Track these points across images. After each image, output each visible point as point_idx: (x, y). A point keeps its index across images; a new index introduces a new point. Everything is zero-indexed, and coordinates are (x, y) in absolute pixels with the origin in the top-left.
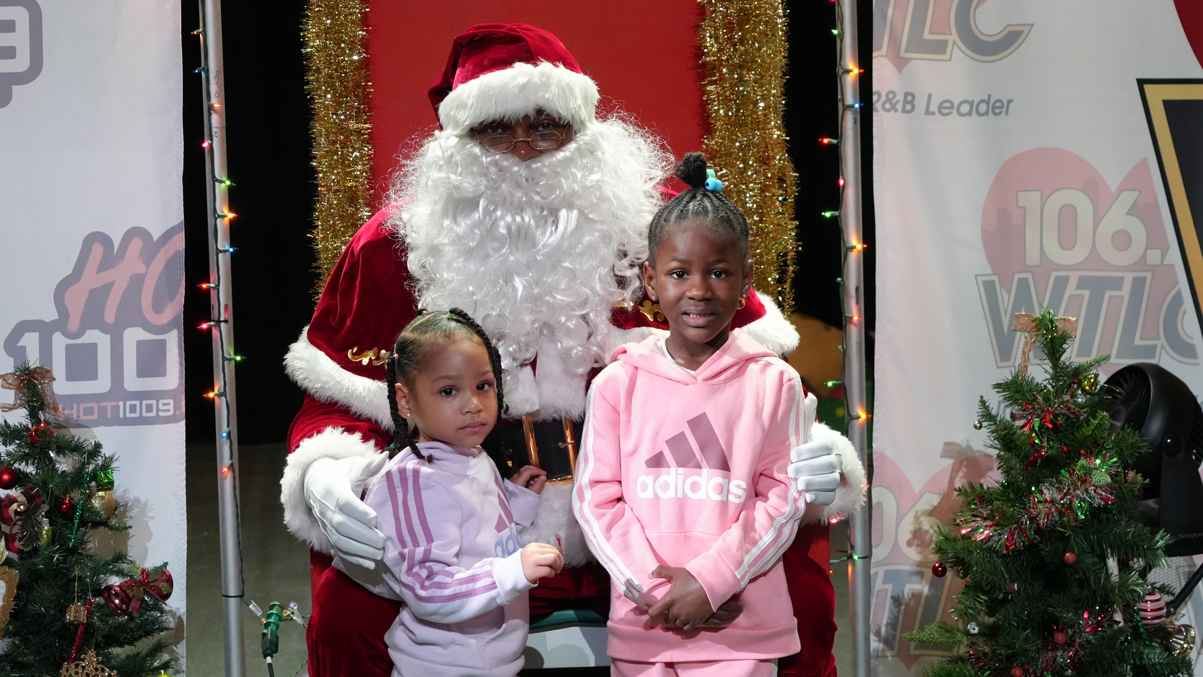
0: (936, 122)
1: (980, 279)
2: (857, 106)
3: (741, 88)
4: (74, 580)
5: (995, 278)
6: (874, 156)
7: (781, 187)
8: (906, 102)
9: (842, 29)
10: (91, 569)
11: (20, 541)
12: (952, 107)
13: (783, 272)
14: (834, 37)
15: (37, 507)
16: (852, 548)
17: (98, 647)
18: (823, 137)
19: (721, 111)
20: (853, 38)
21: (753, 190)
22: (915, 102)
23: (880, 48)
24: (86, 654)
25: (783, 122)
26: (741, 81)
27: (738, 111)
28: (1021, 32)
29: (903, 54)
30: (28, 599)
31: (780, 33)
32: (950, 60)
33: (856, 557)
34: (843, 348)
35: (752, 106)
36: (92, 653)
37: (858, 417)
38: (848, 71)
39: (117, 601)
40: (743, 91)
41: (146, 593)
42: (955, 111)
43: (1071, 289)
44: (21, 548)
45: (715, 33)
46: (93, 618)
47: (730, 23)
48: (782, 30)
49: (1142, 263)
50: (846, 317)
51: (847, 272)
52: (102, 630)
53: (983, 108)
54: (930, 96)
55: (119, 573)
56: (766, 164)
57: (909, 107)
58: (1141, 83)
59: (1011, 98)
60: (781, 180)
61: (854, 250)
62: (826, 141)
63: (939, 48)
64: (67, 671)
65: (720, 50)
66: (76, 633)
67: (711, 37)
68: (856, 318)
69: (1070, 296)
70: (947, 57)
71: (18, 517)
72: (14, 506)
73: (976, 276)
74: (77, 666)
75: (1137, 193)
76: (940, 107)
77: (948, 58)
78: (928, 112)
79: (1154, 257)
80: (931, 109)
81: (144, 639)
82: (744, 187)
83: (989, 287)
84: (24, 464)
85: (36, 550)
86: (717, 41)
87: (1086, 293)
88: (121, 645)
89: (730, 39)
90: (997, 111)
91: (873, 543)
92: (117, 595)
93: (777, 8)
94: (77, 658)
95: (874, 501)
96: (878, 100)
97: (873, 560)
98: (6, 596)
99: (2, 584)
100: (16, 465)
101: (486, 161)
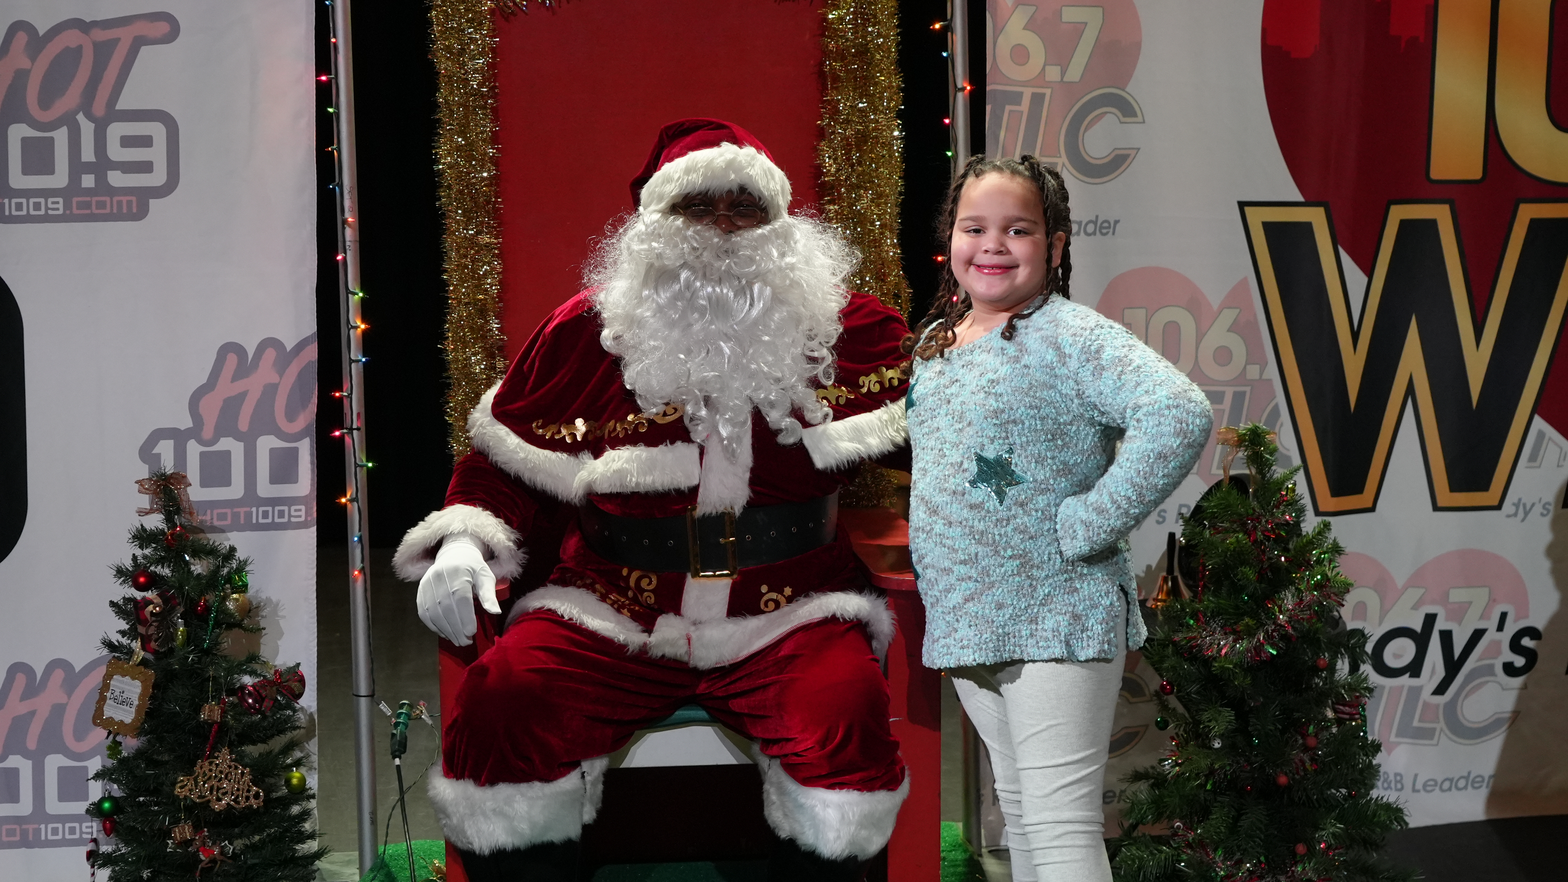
3: (858, 207)
4: (208, 680)
9: (956, 151)
10: (225, 669)
11: (156, 641)
14: (948, 158)
15: (172, 610)
17: (231, 745)
18: (937, 255)
24: (220, 752)
25: (898, 241)
28: (1128, 156)
30: (163, 698)
31: (896, 154)
36: (225, 751)
39: (250, 701)
40: (859, 210)
41: (279, 692)
44: (157, 649)
45: (834, 154)
46: (227, 717)
47: (849, 144)
48: (898, 152)
49: (1241, 378)
52: (236, 729)
53: (1091, 227)
55: (253, 673)
56: (883, 280)
58: (1242, 205)
59: (1117, 219)
60: (897, 296)
62: (936, 259)
64: (201, 768)
65: (838, 170)
66: (210, 732)
67: (829, 157)
71: (153, 619)
72: (151, 608)
74: (211, 763)
75: (1238, 310)
79: (1253, 372)
81: (277, 738)
85: (171, 651)
86: (835, 163)
88: (254, 743)
89: (848, 159)
90: (1104, 231)
92: (250, 695)
93: (894, 130)
94: (212, 756)
98: (141, 697)
99: (138, 683)
100: (152, 568)
101: (690, 233)
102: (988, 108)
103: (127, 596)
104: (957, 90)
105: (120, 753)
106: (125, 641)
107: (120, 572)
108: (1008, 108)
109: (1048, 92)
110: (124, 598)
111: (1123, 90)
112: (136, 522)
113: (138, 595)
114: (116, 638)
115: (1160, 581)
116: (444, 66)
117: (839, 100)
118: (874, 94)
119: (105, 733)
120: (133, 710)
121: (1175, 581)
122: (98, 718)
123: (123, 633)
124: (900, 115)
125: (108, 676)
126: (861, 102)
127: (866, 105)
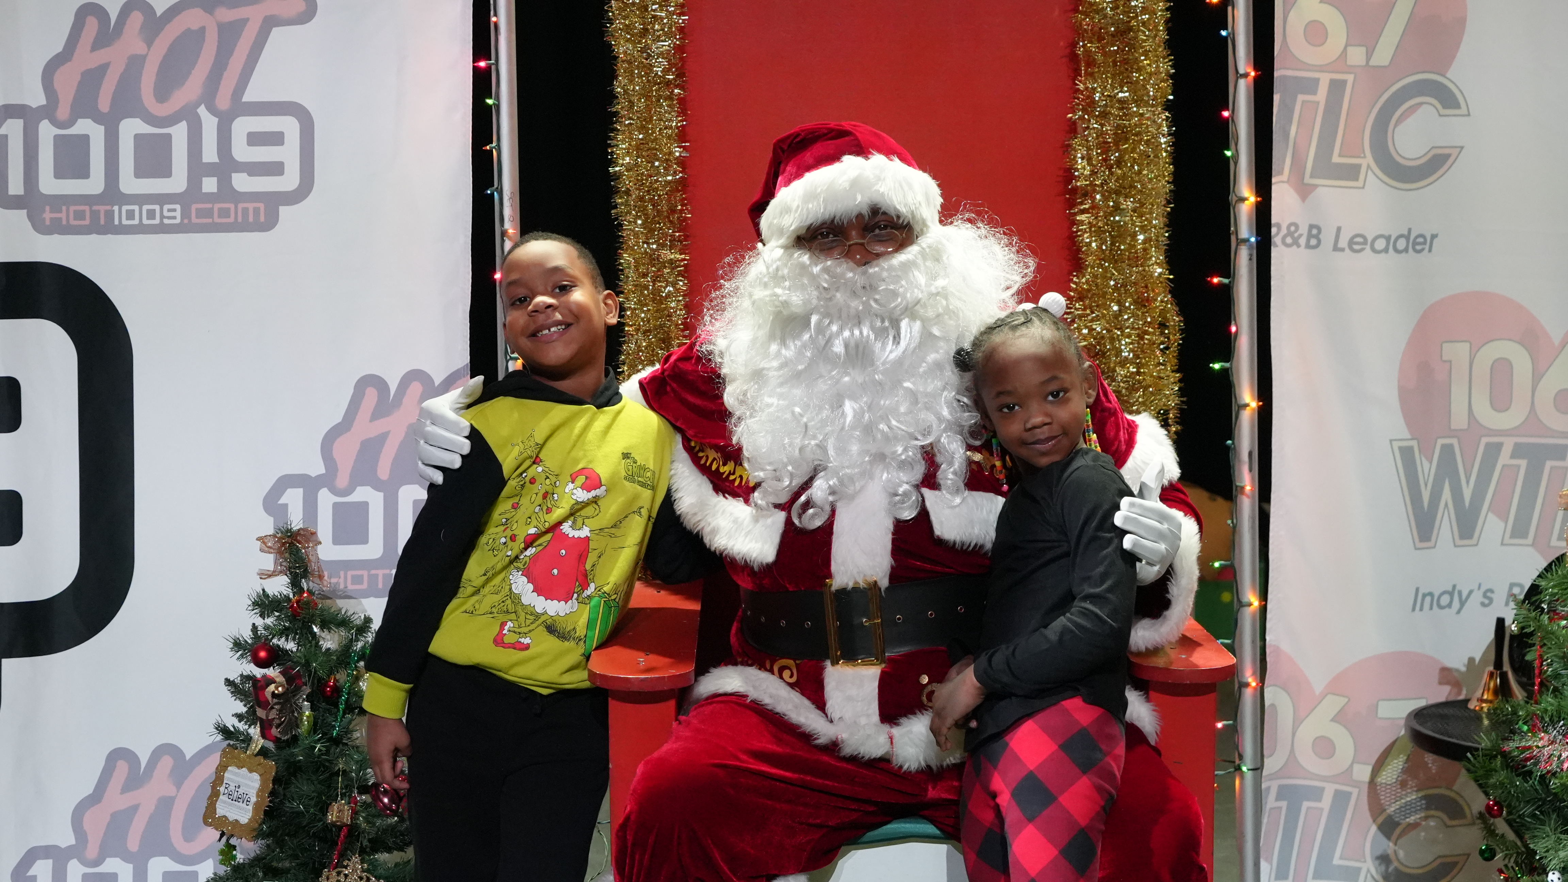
0: (1346, 259)
1: (1396, 445)
2: (1253, 239)
3: (1117, 218)
4: (337, 774)
5: (1414, 443)
6: (1272, 299)
7: (1162, 333)
8: (1310, 236)
9: (1237, 150)
10: (357, 762)
11: (277, 728)
12: (1365, 243)
14: (1227, 159)
15: (297, 690)
16: (1241, 757)
17: (362, 852)
18: (1212, 276)
19: (1094, 245)
20: (1250, 161)
21: (1129, 336)
22: (1321, 236)
23: (1281, 173)
24: (349, 860)
25: (1166, 257)
26: (1117, 209)
27: (1113, 244)
28: (1449, 156)
29: (1308, 180)
30: (285, 795)
31: (1164, 154)
32: (1363, 188)
33: (1244, 769)
34: (1232, 522)
35: (1129, 239)
36: (356, 859)
37: (1250, 604)
38: (1243, 200)
39: (386, 800)
40: (1119, 221)
42: (1368, 247)
43: (1504, 458)
44: (279, 736)
45: (1088, 154)
46: (358, 819)
47: (1106, 142)
48: (1166, 151)
50: (1237, 486)
51: (1239, 435)
52: (368, 833)
53: (1401, 244)
54: (1339, 229)
56: (1145, 306)
57: (1313, 242)
59: (1435, 233)
60: (1163, 325)
61: (1248, 408)
62: (1215, 280)
63: (1351, 173)
64: (328, 878)
65: (1093, 173)
66: (339, 836)
67: (1082, 158)
68: (1248, 488)
69: (1504, 466)
70: (1360, 183)
71: (275, 700)
72: (272, 687)
73: (1391, 441)
74: (339, 873)
76: (1351, 243)
77: (1361, 185)
78: (1336, 248)
80: (1340, 245)
82: (1119, 333)
83: (1407, 454)
84: (283, 639)
85: (295, 739)
86: (1088, 164)
87: (1523, 463)
88: (389, 850)
89: (1105, 160)
90: (1418, 247)
91: (1265, 753)
93: (1160, 126)
94: (339, 865)
95: (1267, 703)
96: (1278, 234)
97: (1265, 773)
98: (260, 791)
99: (256, 776)
100: (275, 641)
101: (816, 269)
102: (1276, 98)
103: (245, 674)
104: (1239, 76)
105: (234, 857)
106: (242, 726)
107: (238, 645)
108: (1301, 98)
109: (1350, 78)
110: (242, 675)
111: (1444, 76)
112: (256, 586)
113: (258, 672)
114: (231, 722)
115: (1486, 676)
116: (623, 48)
117: (1094, 89)
118: (1137, 82)
119: (218, 834)
120: (250, 808)
121: (1504, 677)
122: (210, 817)
123: (240, 717)
124: (1168, 106)
125: (222, 769)
126: (1121, 92)
127: (1127, 94)
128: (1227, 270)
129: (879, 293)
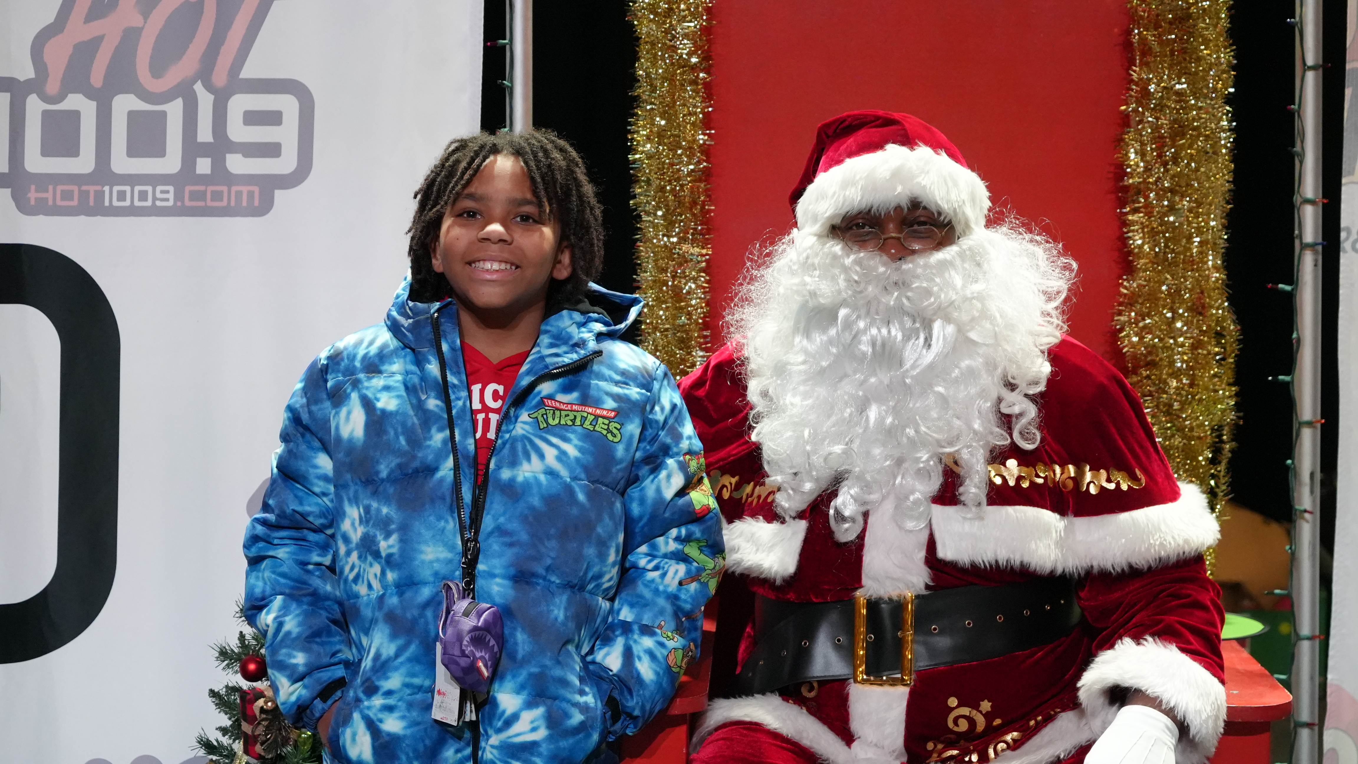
2: (1319, 244)
3: (1172, 219)
6: (1341, 309)
7: (1218, 344)
9: (1303, 147)
11: (262, 744)
13: (1217, 450)
18: (1276, 283)
19: (1146, 247)
20: (1316, 159)
21: (1182, 345)
25: (1223, 262)
26: (1172, 209)
27: (1166, 246)
31: (1224, 151)
34: (1291, 549)
35: (1184, 240)
37: (1309, 639)
38: (1308, 201)
40: (1174, 222)
44: (263, 754)
45: (1141, 149)
47: (1162, 137)
48: (1226, 148)
50: (1296, 510)
51: (1300, 454)
56: (1201, 314)
60: (1219, 335)
61: (1310, 426)
62: (1278, 287)
65: (1147, 170)
67: (1136, 153)
68: (1309, 512)
71: (263, 716)
72: (260, 702)
82: (1172, 341)
86: (1142, 160)
89: (1159, 156)
93: (1221, 119)
95: (1326, 746)
96: (1347, 238)
101: (849, 261)
102: (1348, 92)
103: (231, 685)
104: (1305, 68)
106: (225, 741)
107: (224, 654)
110: (227, 687)
113: (246, 685)
114: (214, 736)
116: (645, 29)
117: (1149, 80)
118: (1196, 73)
123: (223, 730)
124: (1229, 99)
126: (1179, 83)
127: (1185, 86)
128: (1291, 276)
129: (912, 290)
